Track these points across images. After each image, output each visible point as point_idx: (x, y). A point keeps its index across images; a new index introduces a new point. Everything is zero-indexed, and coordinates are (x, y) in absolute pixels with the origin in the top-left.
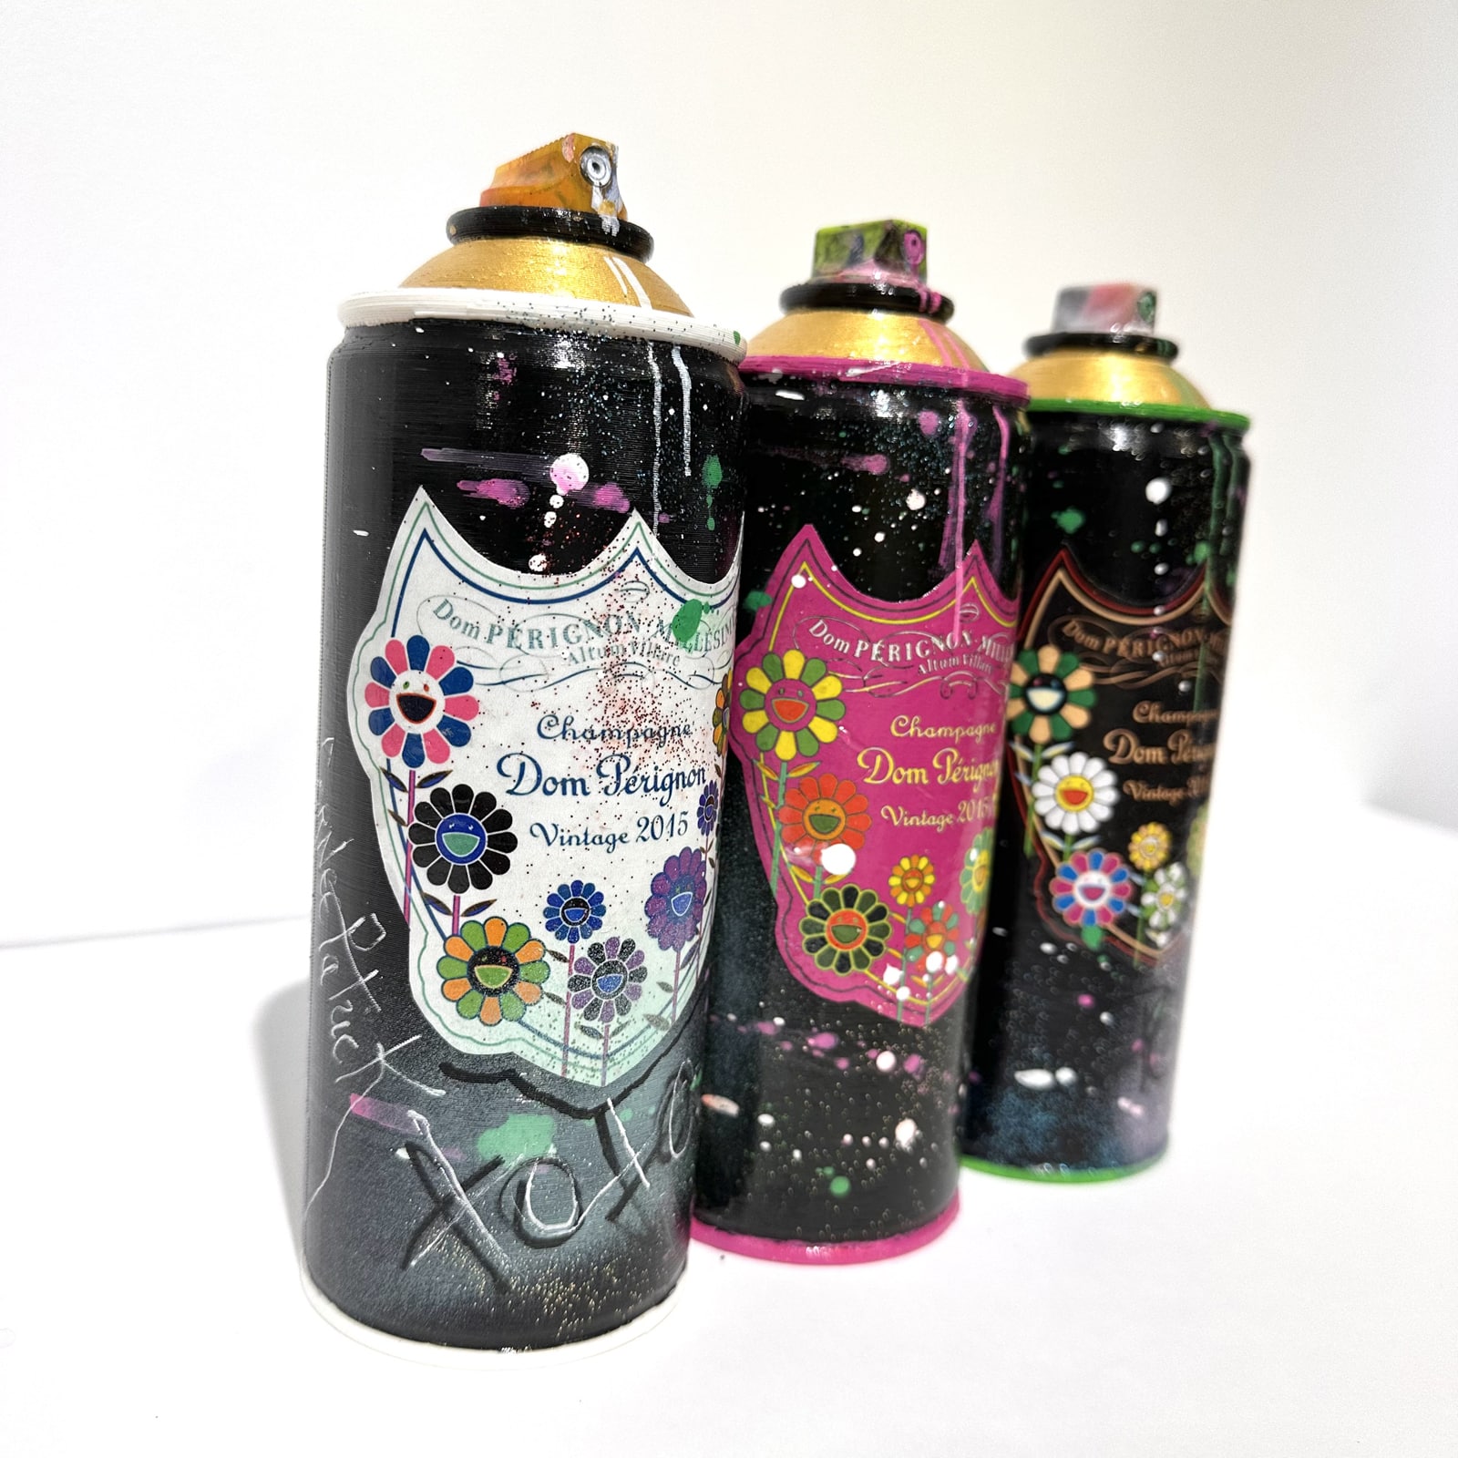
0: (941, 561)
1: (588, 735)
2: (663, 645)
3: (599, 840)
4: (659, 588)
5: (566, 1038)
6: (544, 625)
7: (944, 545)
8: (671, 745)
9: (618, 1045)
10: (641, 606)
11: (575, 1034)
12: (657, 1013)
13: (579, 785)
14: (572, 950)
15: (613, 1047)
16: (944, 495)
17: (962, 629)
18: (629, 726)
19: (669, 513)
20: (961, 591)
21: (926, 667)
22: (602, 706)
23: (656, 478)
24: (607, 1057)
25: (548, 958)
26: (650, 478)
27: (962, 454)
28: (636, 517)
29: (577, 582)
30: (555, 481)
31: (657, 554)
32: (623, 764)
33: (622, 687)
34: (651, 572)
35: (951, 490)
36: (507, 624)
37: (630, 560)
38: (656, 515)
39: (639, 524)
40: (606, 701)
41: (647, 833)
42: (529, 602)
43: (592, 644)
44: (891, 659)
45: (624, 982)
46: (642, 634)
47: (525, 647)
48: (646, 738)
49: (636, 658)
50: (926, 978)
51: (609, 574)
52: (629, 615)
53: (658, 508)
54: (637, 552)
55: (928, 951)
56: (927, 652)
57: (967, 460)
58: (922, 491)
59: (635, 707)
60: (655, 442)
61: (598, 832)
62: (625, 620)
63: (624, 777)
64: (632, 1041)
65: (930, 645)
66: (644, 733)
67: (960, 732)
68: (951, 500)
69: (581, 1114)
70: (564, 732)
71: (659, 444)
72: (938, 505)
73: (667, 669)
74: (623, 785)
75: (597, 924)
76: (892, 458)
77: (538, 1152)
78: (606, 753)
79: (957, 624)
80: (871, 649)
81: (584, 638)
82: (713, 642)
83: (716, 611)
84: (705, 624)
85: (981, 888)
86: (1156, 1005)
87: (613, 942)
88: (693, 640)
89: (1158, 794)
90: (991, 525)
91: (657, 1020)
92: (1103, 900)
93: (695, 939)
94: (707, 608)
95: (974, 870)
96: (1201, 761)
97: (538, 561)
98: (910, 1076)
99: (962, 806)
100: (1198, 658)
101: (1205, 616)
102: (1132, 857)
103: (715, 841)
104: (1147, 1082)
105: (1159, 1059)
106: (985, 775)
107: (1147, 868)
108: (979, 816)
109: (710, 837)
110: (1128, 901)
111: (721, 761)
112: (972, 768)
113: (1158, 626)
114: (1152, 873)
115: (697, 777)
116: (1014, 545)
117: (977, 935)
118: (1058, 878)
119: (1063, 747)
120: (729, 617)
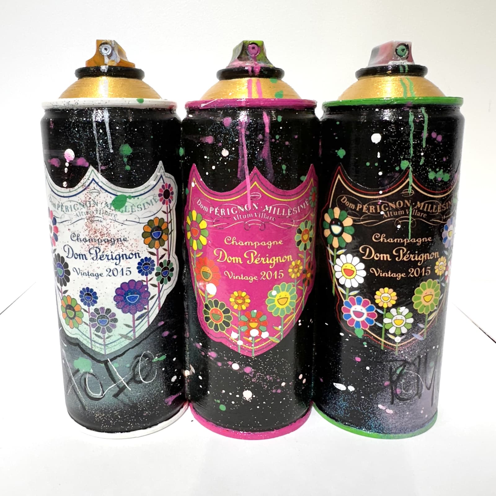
0: (238, 176)
1: (85, 240)
2: (109, 211)
3: (92, 275)
4: (104, 191)
5: (91, 336)
6: (68, 204)
7: (239, 170)
8: (117, 244)
9: (109, 342)
10: (97, 198)
11: (93, 336)
12: (125, 334)
13: (84, 256)
14: (89, 309)
15: (107, 343)
16: (237, 150)
17: (252, 202)
18: (98, 238)
19: (104, 165)
20: (250, 188)
21: (237, 218)
22: (88, 231)
23: (97, 154)
24: (105, 345)
25: (82, 311)
26: (95, 155)
27: (243, 133)
28: (91, 168)
29: (75, 190)
30: (66, 158)
31: (102, 180)
32: (98, 250)
33: (94, 225)
34: (100, 186)
35: (240, 148)
36: (60, 204)
37: (91, 182)
38: (99, 167)
39: (93, 170)
40: (89, 229)
41: (111, 274)
42: (64, 197)
43: (82, 210)
44: (222, 214)
45: (109, 322)
46: (99, 207)
47: (65, 211)
48: (105, 242)
49: (98, 215)
50: (250, 339)
51: (85, 187)
52: (94, 201)
53: (100, 164)
54: (93, 180)
55: (250, 328)
56: (236, 212)
57: (246, 135)
58: (227, 149)
59: (100, 231)
60: (96, 142)
61: (92, 272)
62: (92, 202)
63: (99, 255)
64: (115, 342)
65: (237, 209)
66: (104, 240)
67: (257, 244)
68: (240, 152)
69: (99, 361)
70: (78, 239)
71: (97, 143)
72: (235, 153)
73: (112, 219)
74: (99, 257)
75: (96, 302)
76: (215, 137)
77: (88, 370)
78: (92, 246)
79: (249, 201)
80: (214, 210)
81: (80, 209)
82: (136, 209)
83: (136, 198)
84: (129, 203)
85: (284, 306)
86: (398, 368)
87: (102, 308)
88: (123, 209)
89: (389, 275)
90: (264, 160)
91: (126, 337)
92: (363, 318)
93: (144, 311)
94: (130, 197)
95: (276, 299)
96: (418, 261)
97: (65, 184)
98: (248, 374)
99: (263, 273)
100: (409, 214)
101: (411, 194)
102: (377, 301)
103: (155, 278)
104: (396, 401)
105: (404, 391)
106: (277, 261)
107: (385, 306)
108: (276, 278)
109: (150, 276)
110: (376, 320)
111: (154, 250)
112: (268, 258)
113: (382, 199)
114: (388, 309)
115: (134, 256)
116: (284, 167)
117: (285, 325)
118: (344, 306)
119: (343, 251)
120: (148, 200)
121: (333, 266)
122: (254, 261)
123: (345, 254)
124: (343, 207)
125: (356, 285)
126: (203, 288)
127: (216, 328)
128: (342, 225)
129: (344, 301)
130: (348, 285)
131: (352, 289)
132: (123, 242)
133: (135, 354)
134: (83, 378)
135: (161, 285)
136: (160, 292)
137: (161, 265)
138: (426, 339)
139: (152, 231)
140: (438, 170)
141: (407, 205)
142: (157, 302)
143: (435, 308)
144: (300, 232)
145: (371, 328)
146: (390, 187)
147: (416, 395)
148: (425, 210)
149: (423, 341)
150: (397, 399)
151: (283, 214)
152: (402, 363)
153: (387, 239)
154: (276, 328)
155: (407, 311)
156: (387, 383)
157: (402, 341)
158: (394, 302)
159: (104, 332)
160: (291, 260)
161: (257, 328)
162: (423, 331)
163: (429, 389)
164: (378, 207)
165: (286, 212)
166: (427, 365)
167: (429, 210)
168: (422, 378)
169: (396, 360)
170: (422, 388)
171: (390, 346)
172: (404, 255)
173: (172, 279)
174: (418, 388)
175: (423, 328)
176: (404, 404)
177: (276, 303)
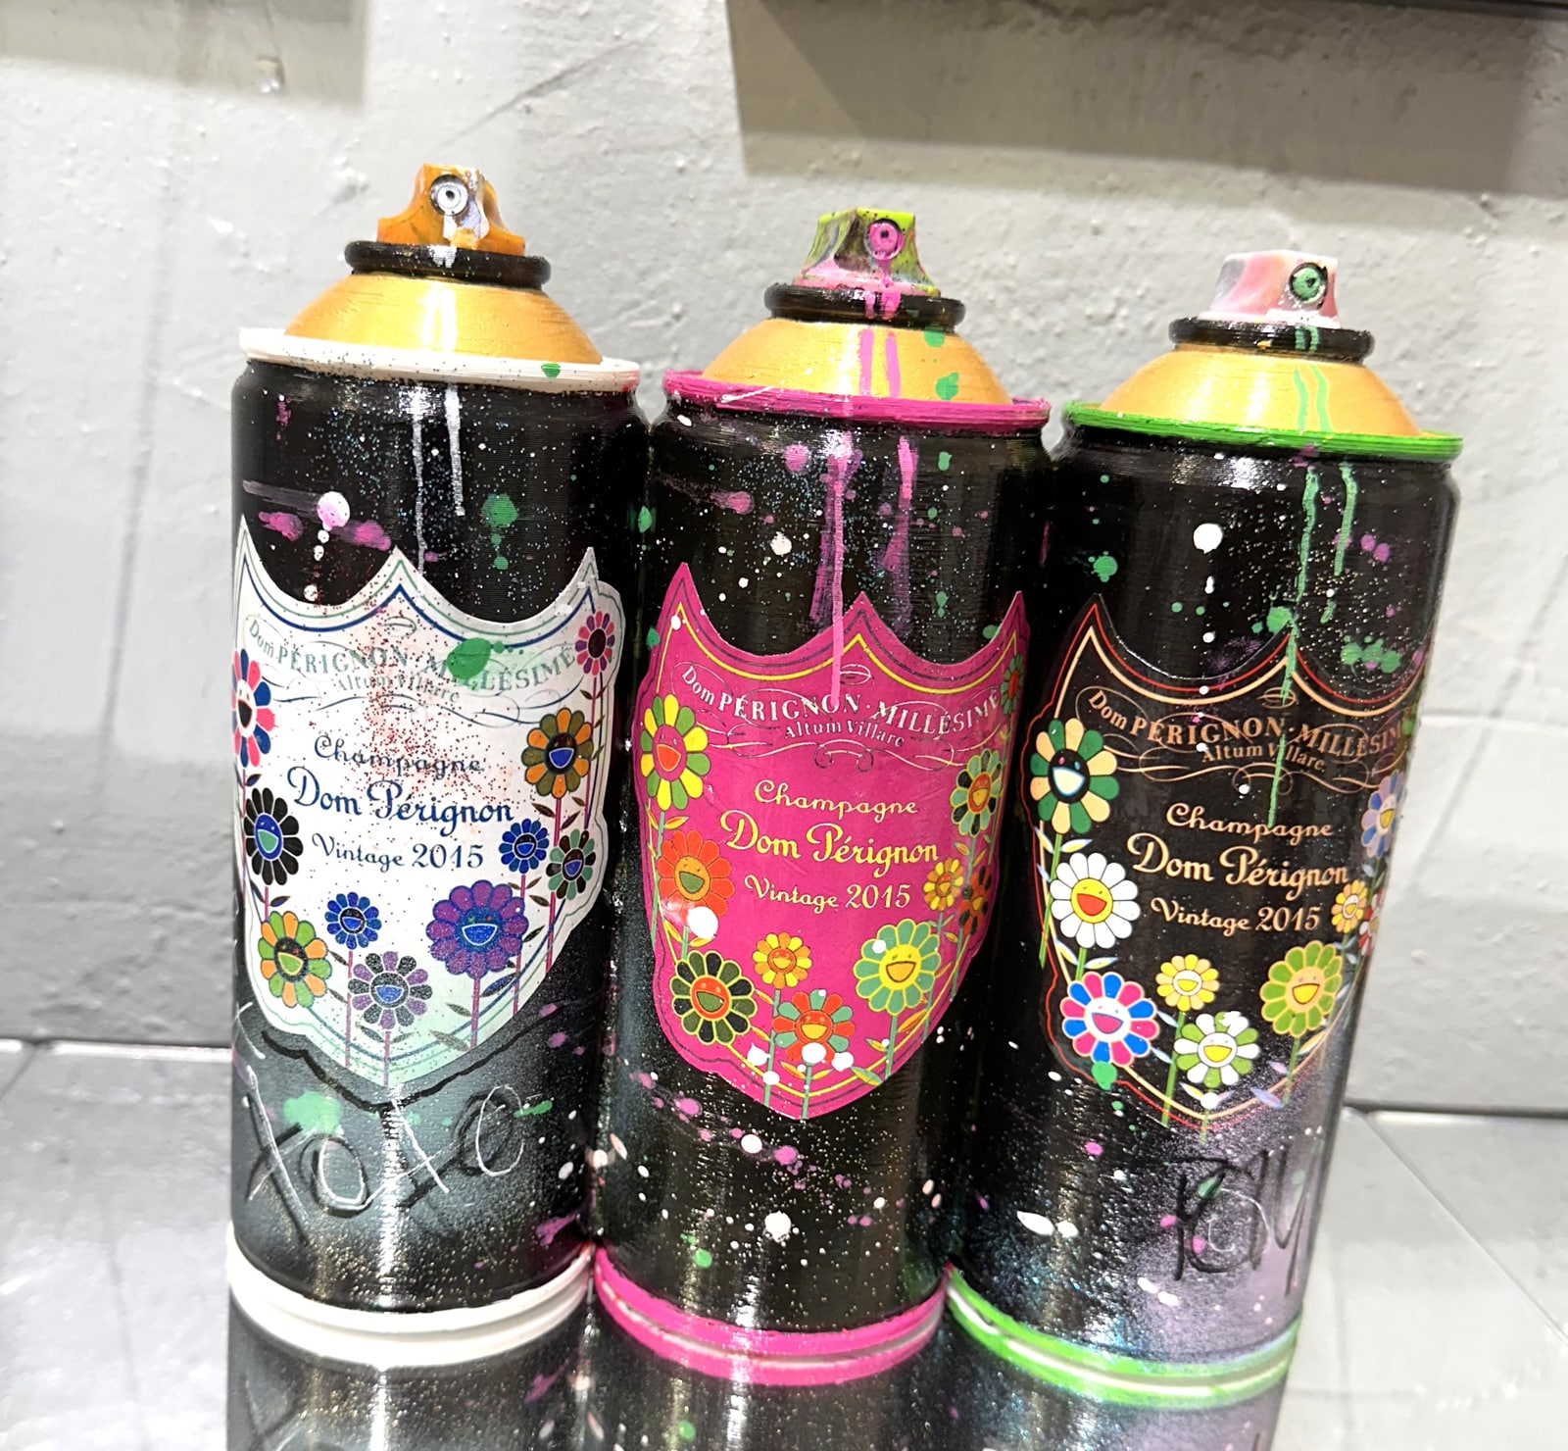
0: (813, 615)
1: (358, 759)
2: (436, 681)
3: (372, 858)
4: (428, 625)
5: (348, 1033)
6: (318, 651)
7: (817, 596)
8: (452, 778)
9: (401, 1053)
10: (407, 642)
11: (356, 1032)
12: (449, 1032)
13: (351, 804)
14: (351, 955)
15: (394, 1053)
16: (816, 539)
17: (843, 692)
18: (399, 756)
19: (436, 551)
20: (841, 650)
21: (795, 731)
22: (369, 734)
23: (419, 517)
24: (388, 1060)
25: (330, 958)
26: (412, 519)
27: (839, 495)
28: (397, 555)
29: (342, 614)
30: (321, 516)
31: (424, 591)
32: (394, 791)
33: (390, 717)
34: (417, 609)
35: (825, 534)
36: (290, 648)
37: (393, 596)
38: (421, 554)
39: (401, 562)
40: (373, 728)
41: (426, 859)
42: (304, 628)
43: (357, 673)
44: (755, 717)
45: (406, 993)
46: (410, 667)
47: (304, 670)
48: (419, 769)
49: (405, 691)
50: (801, 1068)
51: (372, 609)
52: (396, 650)
53: (423, 546)
54: (400, 588)
55: (805, 1040)
56: (797, 714)
57: (846, 503)
58: (788, 535)
59: (405, 738)
60: (416, 482)
61: (372, 852)
62: (390, 653)
63: (396, 803)
64: (417, 1051)
65: (800, 706)
66: (416, 764)
67: (846, 807)
68: (824, 546)
69: (365, 1105)
70: (336, 753)
71: (421, 484)
72: (811, 549)
73: (442, 704)
74: (395, 810)
75: (374, 937)
76: (757, 497)
77: (327, 1129)
78: (375, 778)
79: (836, 687)
80: (734, 703)
81: (351, 667)
82: (514, 681)
83: (516, 651)
84: (497, 661)
85: (902, 986)
86: (1203, 1180)
87: (391, 956)
88: (479, 679)
89: (1204, 920)
90: (889, 575)
91: (449, 1040)
92: (1119, 1036)
93: (508, 971)
94: (501, 648)
95: (883, 964)
96: (1289, 888)
97: (311, 591)
98: (784, 1169)
99: (854, 890)
100: (1276, 756)
101: (1288, 701)
102: (1161, 991)
103: (546, 879)
104: (1190, 1271)
105: (1213, 1246)
106: (897, 861)
107: (1184, 1007)
108: (888, 905)
109: (531, 874)
110: (1155, 1044)
111: (549, 802)
112: (870, 849)
113: (1204, 708)
114: (1192, 1016)
115: (495, 814)
116: (942, 598)
117: (900, 1037)
118: (1070, 997)
119: (1082, 843)
120: (548, 658)
121: (1049, 885)
122: (833, 854)
123: (1086, 852)
124: (1092, 721)
125: (1107, 943)
126: (678, 919)
127: (707, 1033)
128: (1084, 771)
129: (1070, 983)
130: (1086, 942)
131: (1095, 952)
132: (468, 772)
133: (471, 1092)
134: (309, 1151)
135: (559, 902)
136: (553, 920)
137: (564, 843)
138: (1288, 1106)
139: (550, 747)
140: (1368, 639)
141: (1272, 731)
142: (545, 949)
143: (1323, 1022)
144: (966, 781)
145: (1138, 1065)
146: (1231, 678)
147: (1245, 1259)
148: (1322, 749)
149: (1280, 1110)
150: (1194, 1265)
151: (926, 731)
152: (1215, 1166)
153: (1207, 823)
154: (875, 1044)
155: (1244, 1022)
156: (1169, 1220)
157: (1225, 1105)
158: (1210, 998)
159: (388, 1024)
160: (935, 858)
161: (823, 1041)
162: (1281, 1083)
163: (1283, 1245)
164: (1192, 729)
165: (935, 724)
166: (1285, 1179)
167: (1331, 751)
168: (1268, 1214)
169: (1202, 1159)
170: (1264, 1242)
171: (1187, 1116)
172: (1250, 869)
173: (589, 884)
174: (1254, 1240)
175: (1284, 1076)
176: (1212, 1281)
177: (882, 974)
